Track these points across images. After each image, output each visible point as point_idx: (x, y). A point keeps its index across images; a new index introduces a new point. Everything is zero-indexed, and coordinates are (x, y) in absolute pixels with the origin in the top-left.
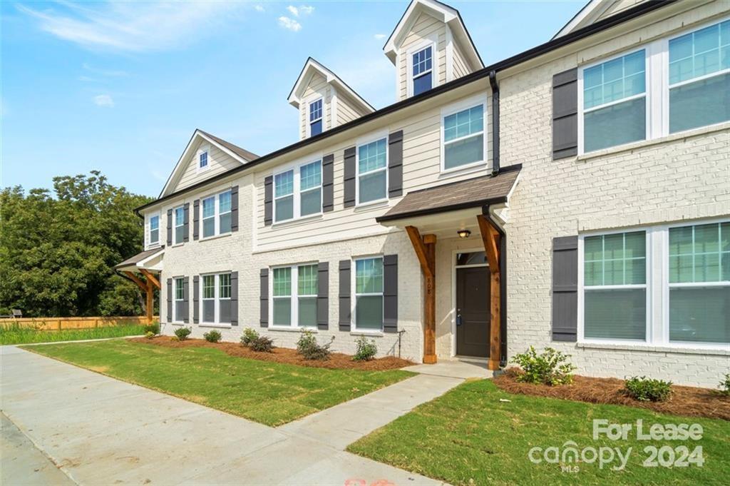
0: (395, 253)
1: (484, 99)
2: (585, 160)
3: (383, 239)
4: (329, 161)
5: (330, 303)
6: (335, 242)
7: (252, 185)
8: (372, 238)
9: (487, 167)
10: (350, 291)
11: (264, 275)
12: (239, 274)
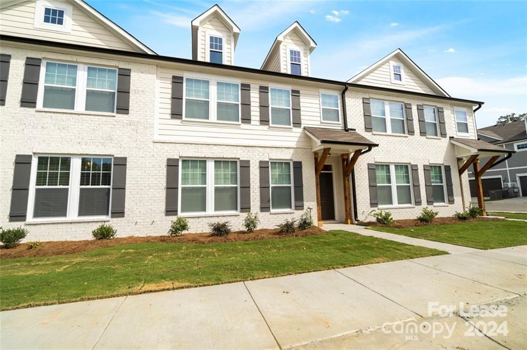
0: (299, 160)
1: (337, 94)
2: (374, 135)
3: (292, 151)
4: (246, 88)
5: (251, 191)
6: (255, 147)
7: (155, 76)
8: (284, 149)
9: (341, 126)
10: (269, 183)
11: (172, 165)
12: (128, 160)
